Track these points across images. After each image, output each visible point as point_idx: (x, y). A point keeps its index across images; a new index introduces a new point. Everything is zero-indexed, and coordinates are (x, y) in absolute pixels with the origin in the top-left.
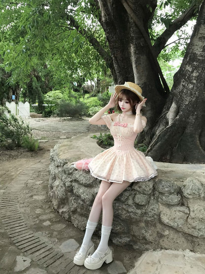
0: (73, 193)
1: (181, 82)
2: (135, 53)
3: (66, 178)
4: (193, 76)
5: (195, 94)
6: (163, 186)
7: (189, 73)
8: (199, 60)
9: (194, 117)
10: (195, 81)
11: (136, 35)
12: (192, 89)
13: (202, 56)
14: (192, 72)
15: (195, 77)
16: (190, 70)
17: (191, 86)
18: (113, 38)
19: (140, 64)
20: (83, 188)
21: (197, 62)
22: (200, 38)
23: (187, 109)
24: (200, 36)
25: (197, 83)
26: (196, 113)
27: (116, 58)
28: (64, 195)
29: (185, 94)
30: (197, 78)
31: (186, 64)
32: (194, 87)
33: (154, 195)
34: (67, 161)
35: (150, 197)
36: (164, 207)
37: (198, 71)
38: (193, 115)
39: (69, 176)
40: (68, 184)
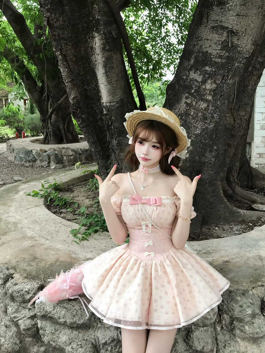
0: (43, 342)
1: (182, 97)
2: (103, 49)
3: (17, 311)
4: (205, 89)
5: (213, 117)
6: (241, 306)
7: (196, 83)
8: (216, 63)
9: (213, 154)
10: (210, 98)
11: (104, 18)
12: (206, 109)
13: (220, 57)
14: (204, 82)
15: (211, 90)
16: (200, 80)
17: (203, 105)
18: (58, 20)
19: (113, 68)
20: (68, 331)
21: (211, 66)
22: (213, 28)
23: (201, 141)
24: (211, 24)
25: (215, 100)
26: (215, 148)
27: (64, 56)
28: (15, 344)
29: (194, 118)
30: (214, 92)
31: (190, 69)
32: (208, 106)
33: (220, 322)
34: (12, 271)
35: (215, 329)
36: (247, 344)
37: (215, 82)
38: (211, 151)
39: (24, 305)
40: (24, 324)
